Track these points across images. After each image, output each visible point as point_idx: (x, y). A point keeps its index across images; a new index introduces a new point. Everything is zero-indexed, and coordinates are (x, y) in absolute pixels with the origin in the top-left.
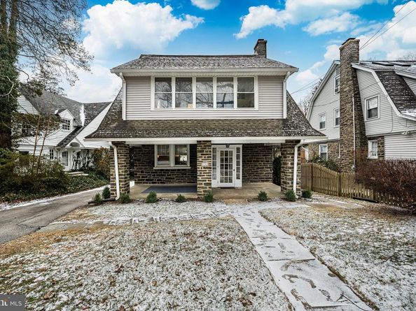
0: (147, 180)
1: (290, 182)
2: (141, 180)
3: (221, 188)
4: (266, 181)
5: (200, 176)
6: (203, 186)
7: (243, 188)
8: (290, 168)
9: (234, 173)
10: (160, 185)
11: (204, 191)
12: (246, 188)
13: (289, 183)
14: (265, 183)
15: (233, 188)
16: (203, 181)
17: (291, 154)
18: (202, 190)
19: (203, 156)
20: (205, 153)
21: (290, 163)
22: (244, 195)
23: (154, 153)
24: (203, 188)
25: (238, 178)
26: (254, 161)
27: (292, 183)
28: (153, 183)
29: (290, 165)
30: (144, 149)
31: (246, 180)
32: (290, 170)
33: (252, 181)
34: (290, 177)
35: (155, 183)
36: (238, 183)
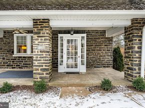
0: (7, 65)
1: (137, 68)
2: (3, 65)
3: (67, 73)
4: (107, 67)
5: (36, 60)
6: (40, 71)
7: (87, 73)
8: (137, 52)
9: (79, 60)
10: (19, 69)
11: (41, 78)
12: (89, 73)
13: (135, 70)
14: (107, 69)
15: (78, 73)
16: (39, 66)
17: (137, 36)
18: (38, 76)
19: (40, 38)
20: (41, 35)
21: (136, 46)
22: (86, 82)
23: (13, 43)
24: (39, 74)
25: (83, 64)
26: (97, 50)
27: (140, 69)
28: (12, 68)
29: (136, 49)
30: (5, 40)
31: (89, 66)
32: (137, 55)
33: (95, 67)
34: (137, 62)
35: (15, 68)
36: (82, 69)
